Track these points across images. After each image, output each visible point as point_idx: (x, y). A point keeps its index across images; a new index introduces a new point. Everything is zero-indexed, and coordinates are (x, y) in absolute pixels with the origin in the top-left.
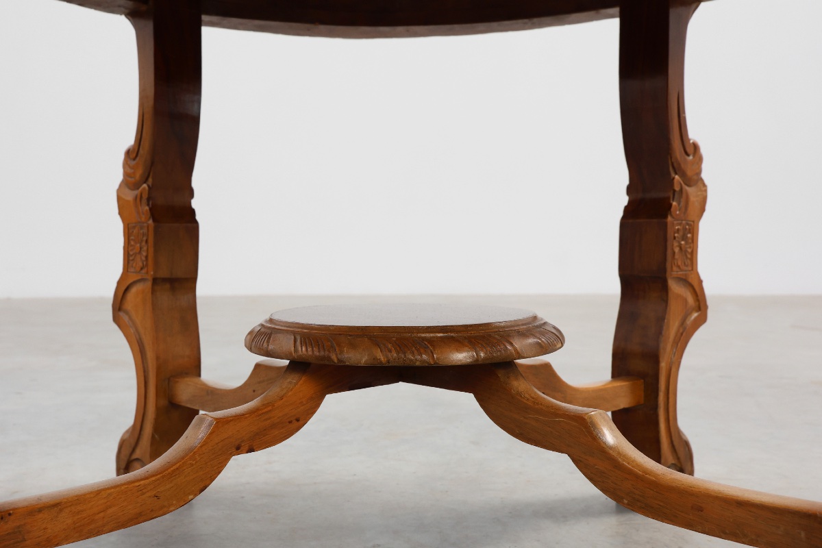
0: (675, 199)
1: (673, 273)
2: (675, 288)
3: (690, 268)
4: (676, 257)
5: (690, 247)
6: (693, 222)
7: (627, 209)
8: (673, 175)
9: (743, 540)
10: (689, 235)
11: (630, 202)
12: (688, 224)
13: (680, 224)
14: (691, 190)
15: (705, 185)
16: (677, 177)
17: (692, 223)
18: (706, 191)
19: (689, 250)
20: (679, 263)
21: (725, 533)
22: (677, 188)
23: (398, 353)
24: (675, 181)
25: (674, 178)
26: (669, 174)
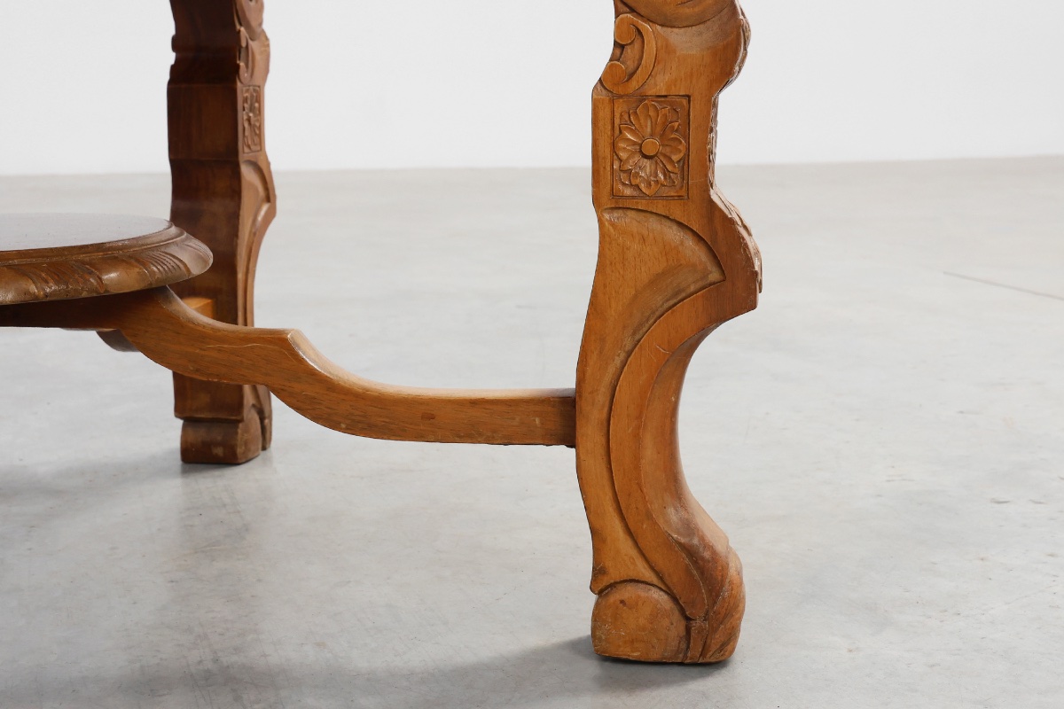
0: (242, 58)
1: (244, 154)
2: (247, 173)
3: (259, 148)
4: (247, 134)
5: (258, 120)
6: (259, 87)
7: (174, 70)
8: (238, 27)
9: (479, 440)
10: (257, 105)
11: (177, 60)
12: (254, 90)
13: (247, 91)
14: (254, 45)
15: (267, 39)
16: (242, 29)
17: (257, 88)
18: (268, 46)
19: (258, 124)
20: (250, 143)
21: (460, 437)
22: (244, 44)
23: (57, 283)
24: (241, 33)
25: (239, 31)
26: (235, 26)
